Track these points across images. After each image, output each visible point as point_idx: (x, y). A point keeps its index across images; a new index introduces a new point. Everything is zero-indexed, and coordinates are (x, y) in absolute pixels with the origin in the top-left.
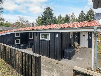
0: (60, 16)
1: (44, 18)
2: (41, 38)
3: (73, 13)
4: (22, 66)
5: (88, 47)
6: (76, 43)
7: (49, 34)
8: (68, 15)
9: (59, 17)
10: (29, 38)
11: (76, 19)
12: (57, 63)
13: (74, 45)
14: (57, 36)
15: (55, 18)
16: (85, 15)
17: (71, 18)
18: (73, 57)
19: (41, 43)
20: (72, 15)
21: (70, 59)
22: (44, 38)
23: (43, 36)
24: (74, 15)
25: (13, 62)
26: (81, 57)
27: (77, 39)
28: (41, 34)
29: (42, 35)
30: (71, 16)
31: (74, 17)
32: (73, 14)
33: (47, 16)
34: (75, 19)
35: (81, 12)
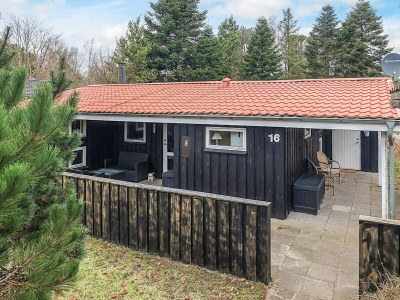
0: (230, 21)
1: (155, 32)
2: (208, 145)
3: (289, 10)
4: (201, 240)
5: (358, 167)
6: (321, 157)
7: (244, 131)
8: (268, 22)
9: (224, 26)
10: (126, 139)
11: (302, 38)
12: (280, 228)
13: (317, 163)
14: (276, 138)
15: (208, 32)
16: (339, 26)
17: (279, 34)
18: (322, 206)
19: (208, 164)
20: (282, 20)
21: (315, 213)
22: (220, 142)
23: (214, 138)
24: (294, 20)
25: (153, 235)
26: (345, 203)
27: (321, 139)
28: (208, 130)
29: (212, 133)
30: (277, 22)
31: (292, 30)
32: (288, 14)
33: (172, 22)
34: (295, 36)
35: (325, 9)
